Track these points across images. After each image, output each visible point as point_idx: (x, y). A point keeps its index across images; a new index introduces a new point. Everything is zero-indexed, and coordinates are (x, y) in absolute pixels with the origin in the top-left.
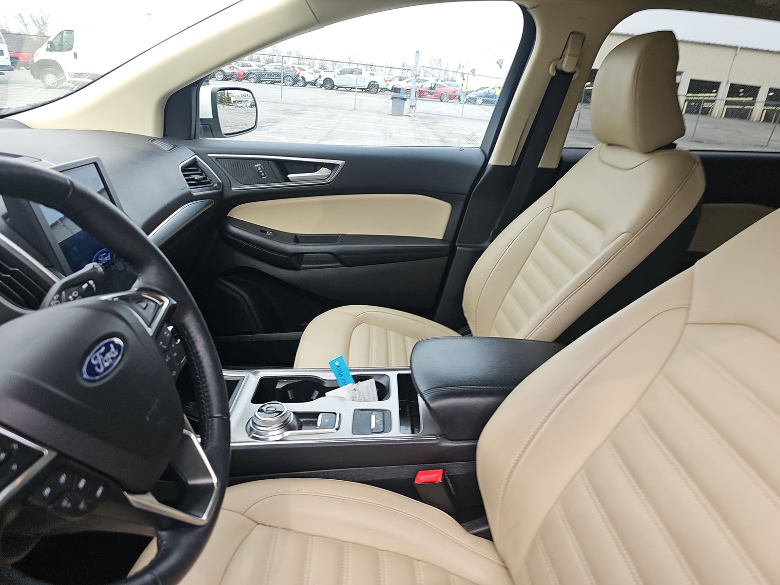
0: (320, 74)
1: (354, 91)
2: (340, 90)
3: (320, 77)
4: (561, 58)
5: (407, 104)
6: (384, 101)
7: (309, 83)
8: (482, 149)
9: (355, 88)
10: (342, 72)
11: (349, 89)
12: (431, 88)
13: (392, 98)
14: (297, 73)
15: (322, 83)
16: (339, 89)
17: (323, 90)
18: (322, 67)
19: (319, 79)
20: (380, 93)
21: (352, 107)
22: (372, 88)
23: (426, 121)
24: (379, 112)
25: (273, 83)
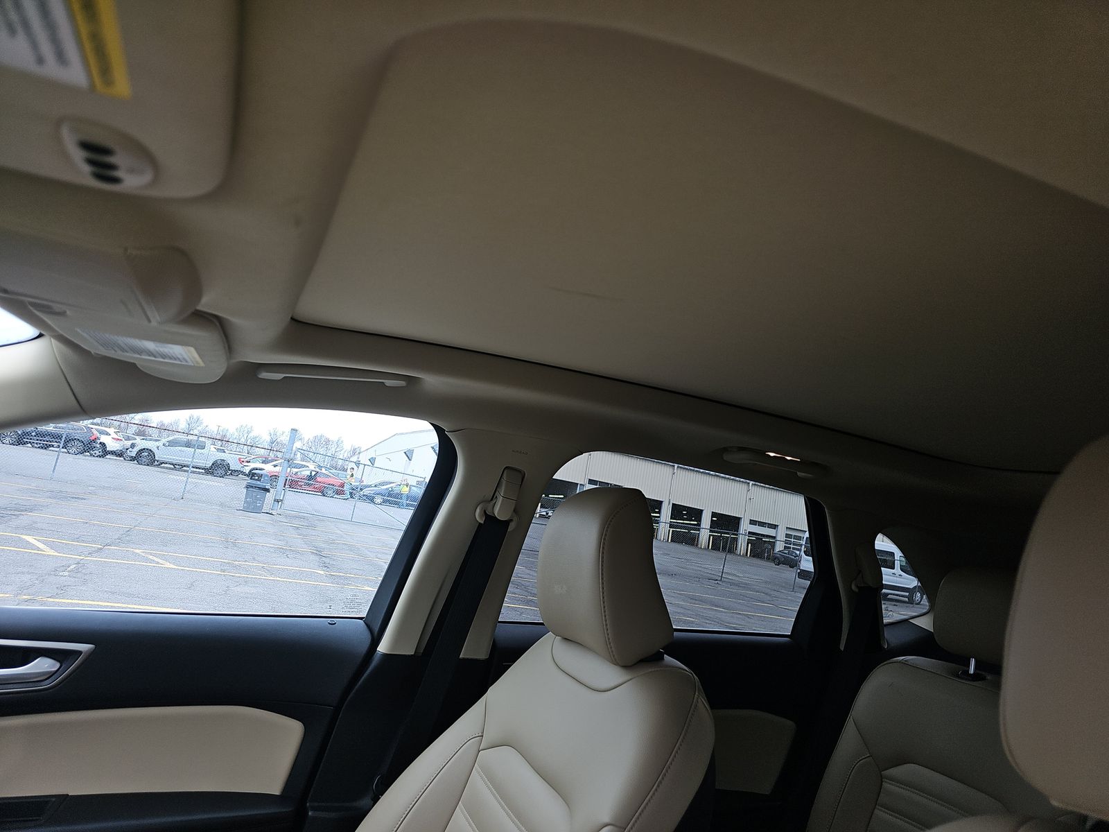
0: (134, 441)
1: (187, 471)
2: (164, 468)
3: (133, 446)
4: (492, 500)
5: (269, 497)
6: (235, 489)
7: (113, 453)
8: (367, 621)
9: (188, 467)
10: (172, 444)
11: (179, 467)
12: (310, 478)
13: (248, 487)
14: (93, 438)
15: (134, 454)
16: (163, 465)
17: (134, 464)
18: (141, 434)
19: (131, 449)
20: (231, 477)
21: (179, 495)
22: (218, 469)
23: (296, 523)
24: (222, 505)
25: (46, 447)
